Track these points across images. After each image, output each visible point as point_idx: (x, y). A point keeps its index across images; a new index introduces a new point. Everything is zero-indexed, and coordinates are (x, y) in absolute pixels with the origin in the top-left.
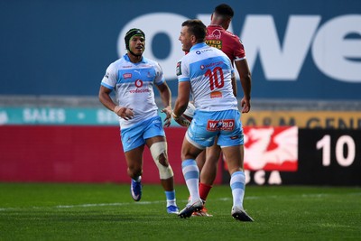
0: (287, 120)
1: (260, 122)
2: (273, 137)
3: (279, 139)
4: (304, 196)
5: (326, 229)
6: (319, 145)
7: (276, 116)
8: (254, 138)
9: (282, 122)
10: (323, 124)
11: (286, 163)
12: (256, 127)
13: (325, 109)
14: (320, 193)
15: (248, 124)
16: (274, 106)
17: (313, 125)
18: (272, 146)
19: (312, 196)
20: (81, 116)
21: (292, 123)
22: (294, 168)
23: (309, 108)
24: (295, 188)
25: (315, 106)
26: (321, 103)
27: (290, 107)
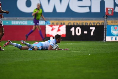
0: (63, 23)
1: (55, 24)
2: (59, 28)
3: (61, 28)
4: (67, 43)
5: (73, 52)
6: (71, 30)
7: (60, 22)
8: (54, 28)
9: (61, 24)
10: (72, 24)
11: (63, 35)
12: (54, 25)
13: (73, 20)
14: (71, 43)
15: (52, 24)
16: (59, 19)
17: (70, 24)
18: (59, 30)
19: (70, 43)
20: (7, 23)
21: (64, 24)
22: (65, 36)
23: (68, 20)
24: (65, 41)
25: (70, 19)
26: (72, 18)
27: (64, 19)
